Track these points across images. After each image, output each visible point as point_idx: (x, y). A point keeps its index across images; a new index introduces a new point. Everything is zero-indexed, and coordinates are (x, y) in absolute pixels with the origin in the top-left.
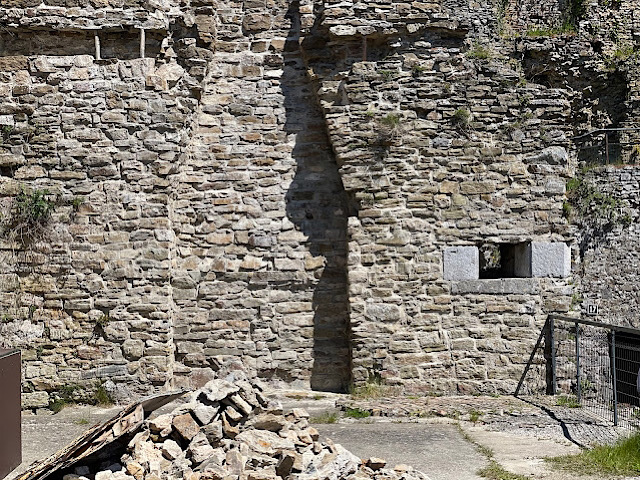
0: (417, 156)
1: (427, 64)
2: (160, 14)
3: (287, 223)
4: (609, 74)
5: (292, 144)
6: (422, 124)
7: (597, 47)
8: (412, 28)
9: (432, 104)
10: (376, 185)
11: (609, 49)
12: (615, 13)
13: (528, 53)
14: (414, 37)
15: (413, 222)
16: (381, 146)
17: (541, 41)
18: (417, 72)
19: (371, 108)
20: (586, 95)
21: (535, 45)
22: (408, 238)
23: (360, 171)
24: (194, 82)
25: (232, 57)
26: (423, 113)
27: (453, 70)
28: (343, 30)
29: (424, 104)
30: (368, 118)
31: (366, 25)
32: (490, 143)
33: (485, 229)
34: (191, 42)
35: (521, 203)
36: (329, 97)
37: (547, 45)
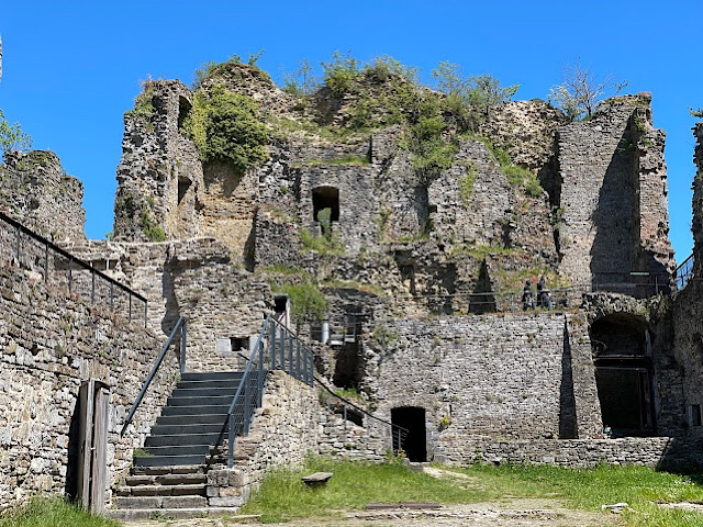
0: (208, 305)
1: (213, 270)
2: (116, 253)
3: (161, 332)
4: (447, 265)
5: (165, 301)
6: (210, 292)
7: (442, 248)
8: (208, 257)
9: (214, 285)
10: (192, 316)
11: (449, 249)
12: (452, 226)
13: (398, 252)
14: (209, 260)
15: (206, 330)
16: (195, 302)
17: (406, 245)
18: (209, 274)
19: (191, 287)
20: (435, 277)
21: (403, 247)
22: (204, 336)
23: (186, 311)
24: (128, 279)
25: (144, 268)
26: (211, 289)
27: (223, 272)
28: (181, 258)
29: (211, 285)
30: (190, 290)
31: (191, 256)
32: (236, 300)
33: (233, 332)
34: (127, 263)
35: (246, 322)
36: (177, 283)
37: (409, 247)
